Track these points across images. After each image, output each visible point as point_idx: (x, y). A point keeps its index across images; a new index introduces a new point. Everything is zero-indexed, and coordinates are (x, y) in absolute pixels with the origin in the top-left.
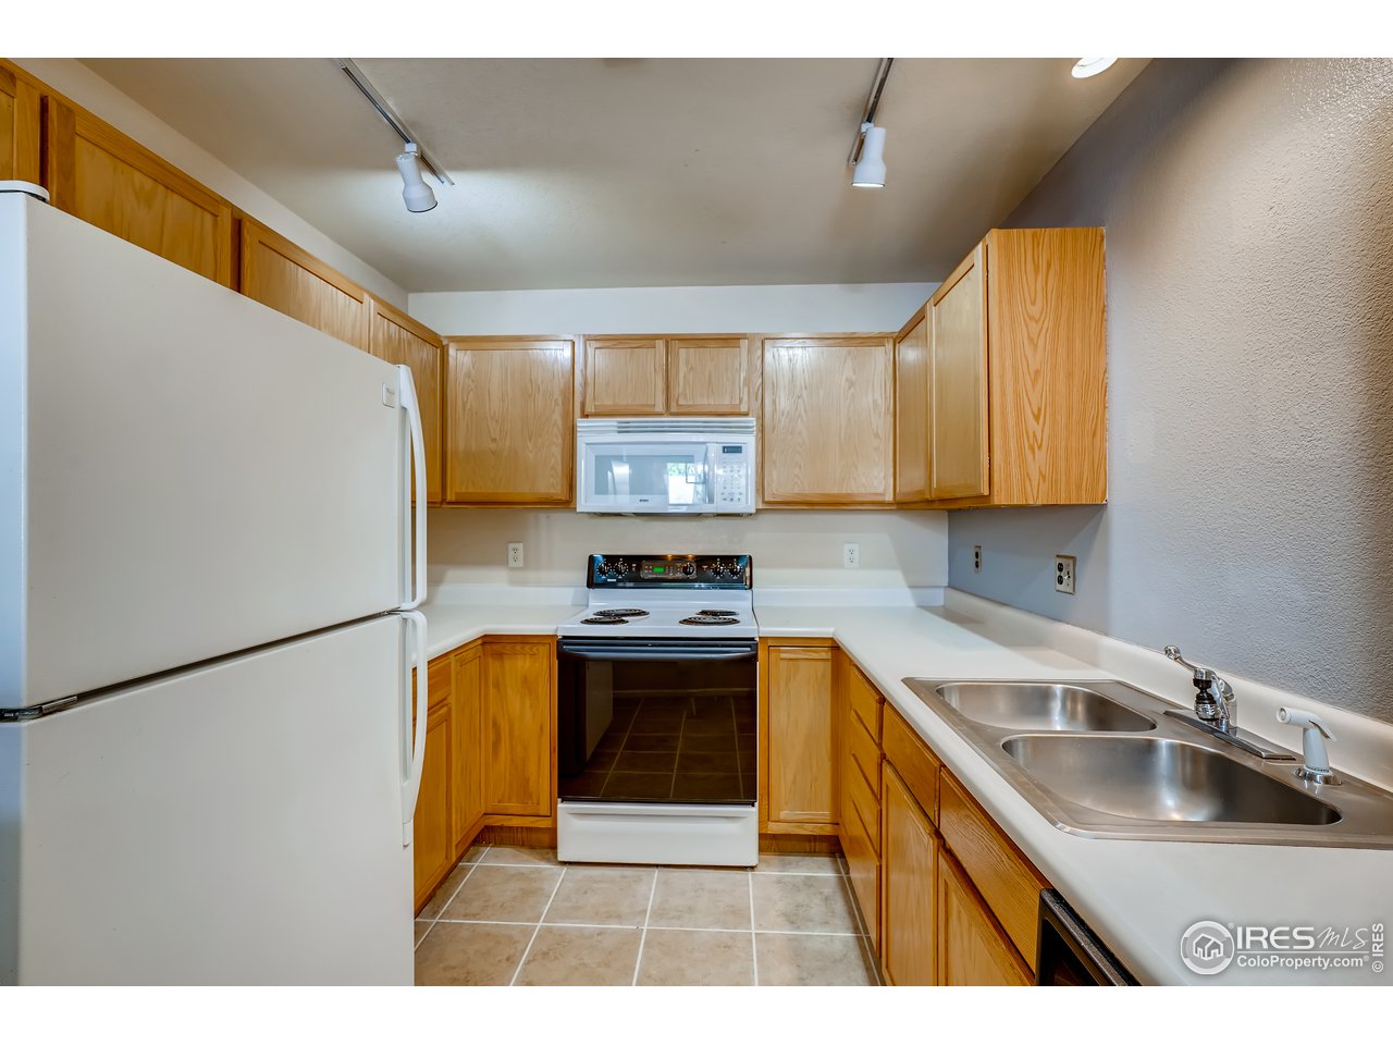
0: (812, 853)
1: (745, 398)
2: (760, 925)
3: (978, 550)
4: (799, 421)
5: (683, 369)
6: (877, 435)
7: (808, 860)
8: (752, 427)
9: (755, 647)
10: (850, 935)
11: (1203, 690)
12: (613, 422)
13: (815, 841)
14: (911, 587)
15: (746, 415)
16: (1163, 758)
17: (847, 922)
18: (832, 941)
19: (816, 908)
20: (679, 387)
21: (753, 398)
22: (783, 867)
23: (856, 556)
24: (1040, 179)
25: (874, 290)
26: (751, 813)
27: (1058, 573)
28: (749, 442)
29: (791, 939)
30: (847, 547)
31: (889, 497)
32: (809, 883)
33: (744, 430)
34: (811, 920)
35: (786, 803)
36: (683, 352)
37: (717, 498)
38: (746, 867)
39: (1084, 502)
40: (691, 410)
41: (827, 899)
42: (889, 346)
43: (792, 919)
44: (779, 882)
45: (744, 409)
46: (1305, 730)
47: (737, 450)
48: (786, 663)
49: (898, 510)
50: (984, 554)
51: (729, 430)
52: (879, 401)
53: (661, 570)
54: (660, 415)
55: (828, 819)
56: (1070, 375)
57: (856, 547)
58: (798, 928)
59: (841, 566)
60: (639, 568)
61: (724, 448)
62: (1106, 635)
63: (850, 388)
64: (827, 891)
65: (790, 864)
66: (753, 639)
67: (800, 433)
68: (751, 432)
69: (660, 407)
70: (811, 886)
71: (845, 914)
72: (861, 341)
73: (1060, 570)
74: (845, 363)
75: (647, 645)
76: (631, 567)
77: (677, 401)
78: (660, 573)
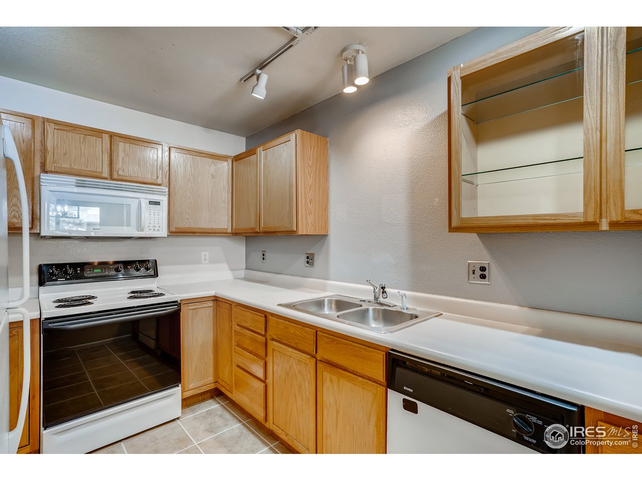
0: (203, 400)
1: (160, 176)
2: (198, 440)
3: (263, 253)
4: (189, 191)
5: (121, 155)
6: (224, 202)
7: (203, 404)
8: (165, 192)
9: (179, 305)
10: (239, 425)
11: (383, 290)
12: (73, 179)
13: (204, 394)
14: (231, 270)
15: (160, 185)
16: (371, 313)
17: (235, 421)
18: (233, 431)
19: (219, 421)
20: (119, 165)
21: (164, 177)
22: (193, 411)
23: (207, 257)
24: (299, 112)
25: (216, 133)
26: (177, 390)
27: (307, 260)
28: (164, 200)
29: (215, 439)
30: (203, 254)
31: (230, 231)
32: (209, 413)
33: (161, 193)
34: (219, 427)
35: (192, 380)
36: (121, 145)
37: (146, 228)
38: (175, 419)
39: (317, 234)
40: (125, 178)
41: (221, 416)
42: (230, 162)
43: (211, 430)
44: (195, 419)
45: (159, 181)
46: (402, 297)
47: (157, 203)
48: (191, 311)
49: (233, 235)
50: (267, 255)
51: (152, 192)
52: (225, 187)
53: (99, 271)
54: (105, 178)
55: (212, 381)
56: (319, 188)
57: (207, 253)
58: (216, 433)
59: (200, 263)
60: (82, 270)
61: (150, 202)
62: (328, 280)
63: (213, 179)
64: (219, 413)
65: (195, 409)
66: (176, 302)
67: (189, 198)
68: (164, 195)
69: (106, 173)
70: (211, 414)
71: (232, 418)
72: (218, 157)
73: (308, 258)
74: (211, 166)
75: (112, 314)
76: (76, 271)
77: (118, 172)
78: (98, 273)
